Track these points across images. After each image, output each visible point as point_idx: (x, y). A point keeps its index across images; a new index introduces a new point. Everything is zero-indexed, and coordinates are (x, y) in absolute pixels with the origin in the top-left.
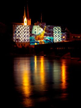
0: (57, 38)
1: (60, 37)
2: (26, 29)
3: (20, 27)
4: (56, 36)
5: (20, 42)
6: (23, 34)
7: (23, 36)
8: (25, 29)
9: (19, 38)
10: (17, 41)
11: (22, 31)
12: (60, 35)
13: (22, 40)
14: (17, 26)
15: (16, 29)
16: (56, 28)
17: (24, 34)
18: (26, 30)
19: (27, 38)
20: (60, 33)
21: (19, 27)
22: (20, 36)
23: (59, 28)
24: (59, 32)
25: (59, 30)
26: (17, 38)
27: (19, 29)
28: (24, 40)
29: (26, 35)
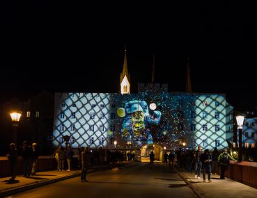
0: (208, 133)
1: (220, 133)
2: (97, 104)
3: (79, 99)
4: (204, 126)
5: (75, 145)
6: (87, 122)
7: (87, 127)
8: (93, 106)
9: (71, 135)
10: (64, 145)
11: (83, 111)
12: (221, 125)
13: (80, 141)
14: (69, 97)
15: (63, 106)
16: (208, 101)
17: (91, 123)
18: (97, 109)
19: (99, 134)
20: (221, 116)
21: (75, 98)
23: (220, 99)
24: (218, 113)
25: (220, 108)
26: (65, 134)
27: (75, 106)
28: (88, 142)
29: (95, 123)
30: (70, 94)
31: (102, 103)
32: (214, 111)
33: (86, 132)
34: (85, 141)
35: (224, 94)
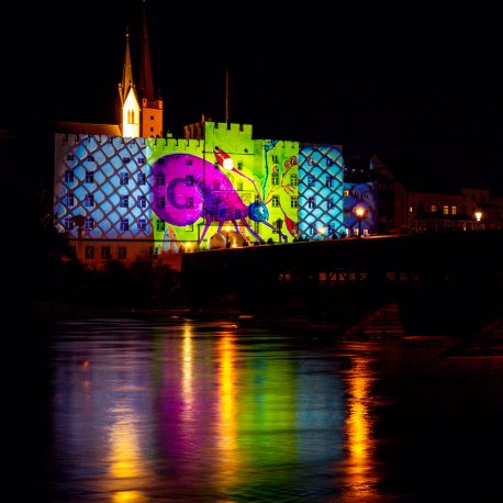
0: (317, 212)
1: (334, 212)
2: (133, 157)
3: (100, 148)
4: (311, 200)
5: (96, 233)
6: (116, 190)
7: (115, 200)
8: (126, 161)
9: (89, 213)
10: (74, 232)
11: (108, 170)
12: (335, 198)
13: (106, 225)
14: (80, 143)
15: (71, 158)
16: (316, 157)
17: (123, 191)
18: (132, 166)
19: (137, 212)
20: (336, 184)
21: (92, 146)
22: (99, 197)
23: (333, 155)
24: (331, 178)
25: (333, 171)
26: (76, 213)
27: (93, 160)
28: (118, 226)
29: (130, 193)
30: (83, 137)
31: (140, 156)
32: (325, 175)
33: (114, 209)
34: (113, 225)
35: (340, 147)
